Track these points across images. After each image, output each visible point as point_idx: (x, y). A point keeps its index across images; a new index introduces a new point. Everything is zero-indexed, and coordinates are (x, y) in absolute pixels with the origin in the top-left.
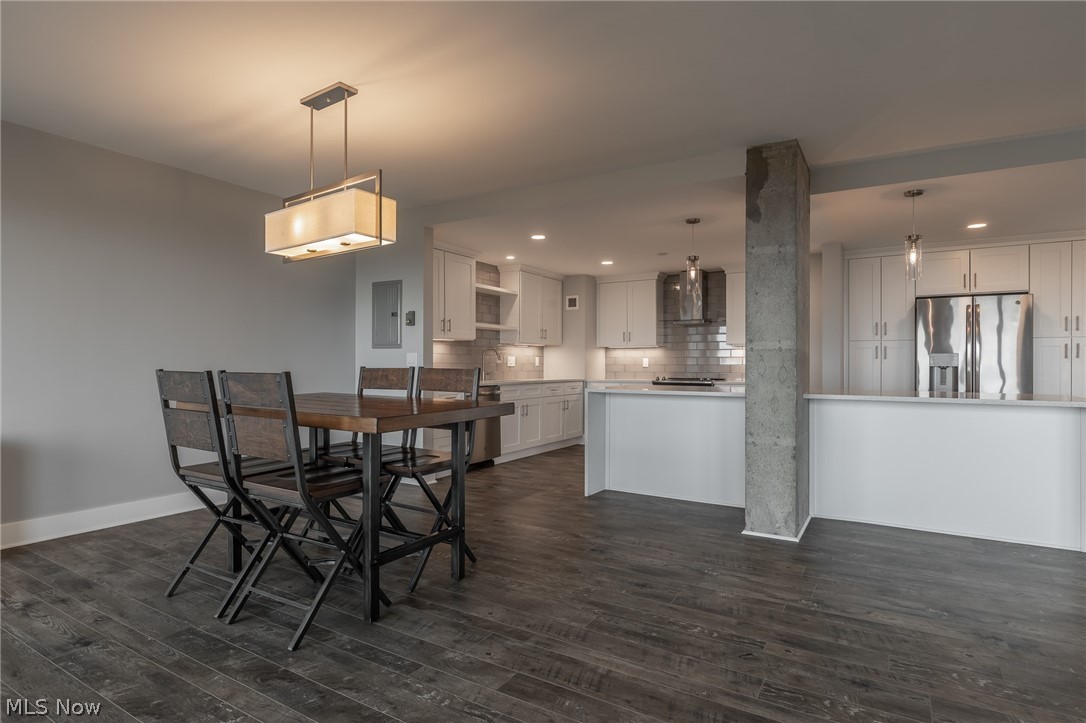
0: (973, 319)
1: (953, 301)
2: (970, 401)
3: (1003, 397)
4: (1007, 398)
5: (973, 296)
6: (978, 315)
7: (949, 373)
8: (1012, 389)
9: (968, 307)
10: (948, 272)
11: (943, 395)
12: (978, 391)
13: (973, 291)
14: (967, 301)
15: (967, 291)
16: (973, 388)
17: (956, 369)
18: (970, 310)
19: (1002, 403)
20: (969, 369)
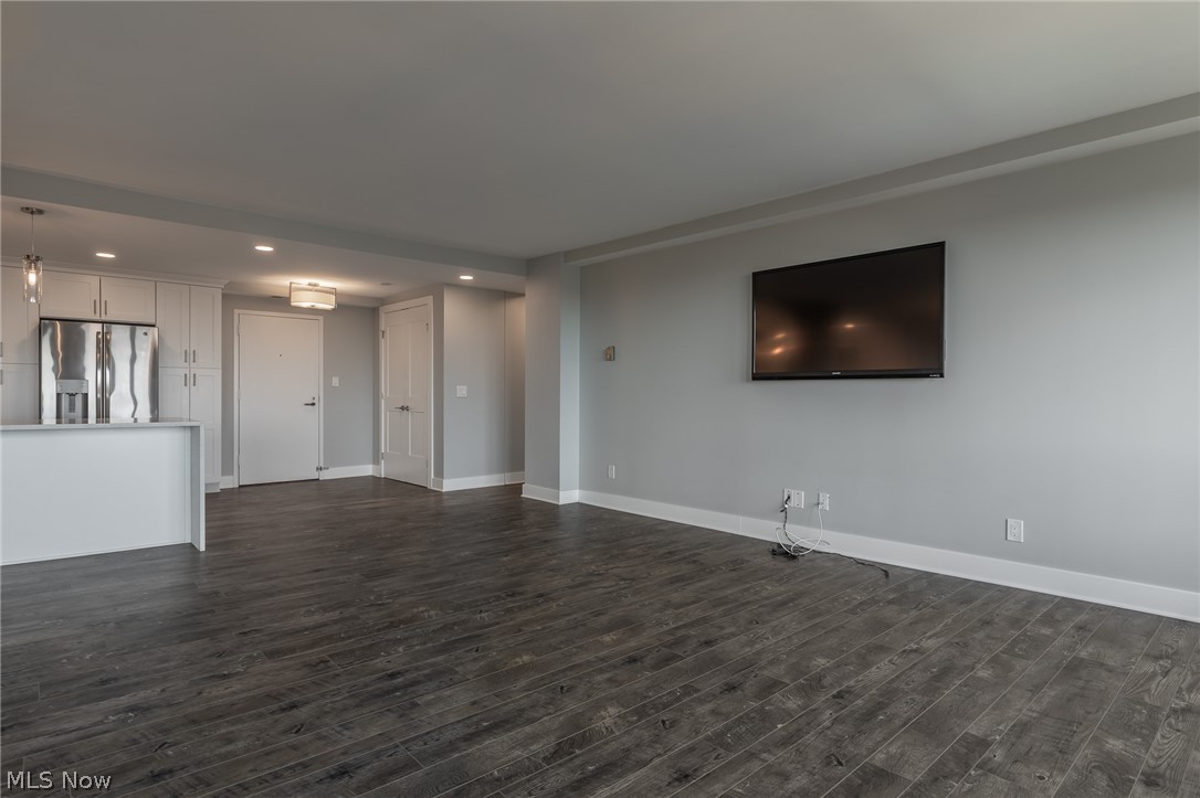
0: (104, 346)
1: (84, 326)
2: (101, 425)
3: (136, 420)
4: (139, 421)
5: (103, 323)
6: (108, 342)
7: (79, 400)
8: (144, 412)
9: (98, 333)
10: (77, 297)
11: (72, 421)
12: (108, 416)
13: (104, 318)
14: (98, 327)
15: (97, 318)
16: (104, 413)
17: (86, 396)
18: (100, 336)
19: (134, 426)
20: (99, 396)
